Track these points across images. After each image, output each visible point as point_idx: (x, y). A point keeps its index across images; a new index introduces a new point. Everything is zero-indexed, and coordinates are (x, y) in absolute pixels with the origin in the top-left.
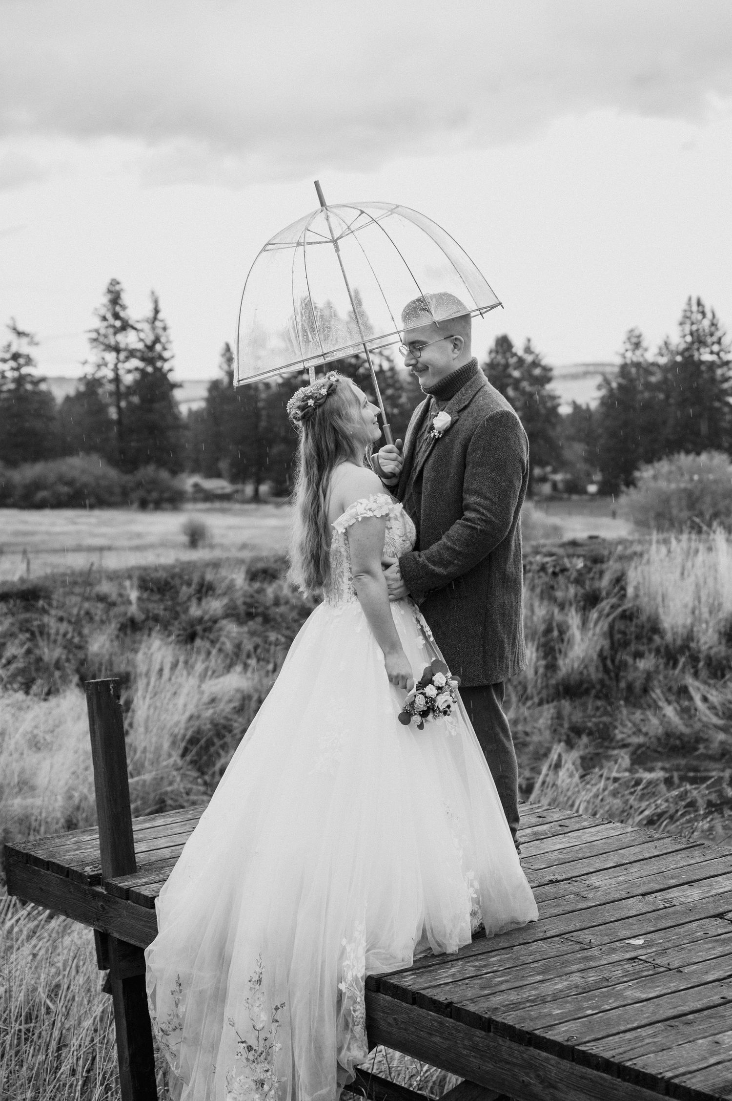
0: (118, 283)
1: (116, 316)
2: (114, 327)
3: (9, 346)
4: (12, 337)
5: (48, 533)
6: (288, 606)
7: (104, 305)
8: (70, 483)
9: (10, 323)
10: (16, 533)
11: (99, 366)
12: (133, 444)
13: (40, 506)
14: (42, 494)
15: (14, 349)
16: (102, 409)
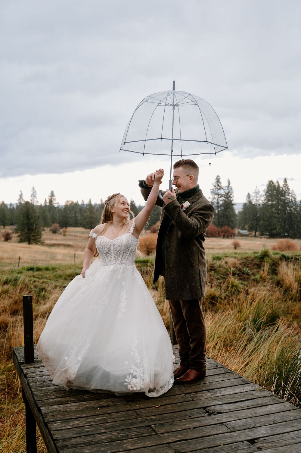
0: (219, 177)
6: (223, 268)
7: (215, 183)
11: (213, 199)
12: (221, 220)
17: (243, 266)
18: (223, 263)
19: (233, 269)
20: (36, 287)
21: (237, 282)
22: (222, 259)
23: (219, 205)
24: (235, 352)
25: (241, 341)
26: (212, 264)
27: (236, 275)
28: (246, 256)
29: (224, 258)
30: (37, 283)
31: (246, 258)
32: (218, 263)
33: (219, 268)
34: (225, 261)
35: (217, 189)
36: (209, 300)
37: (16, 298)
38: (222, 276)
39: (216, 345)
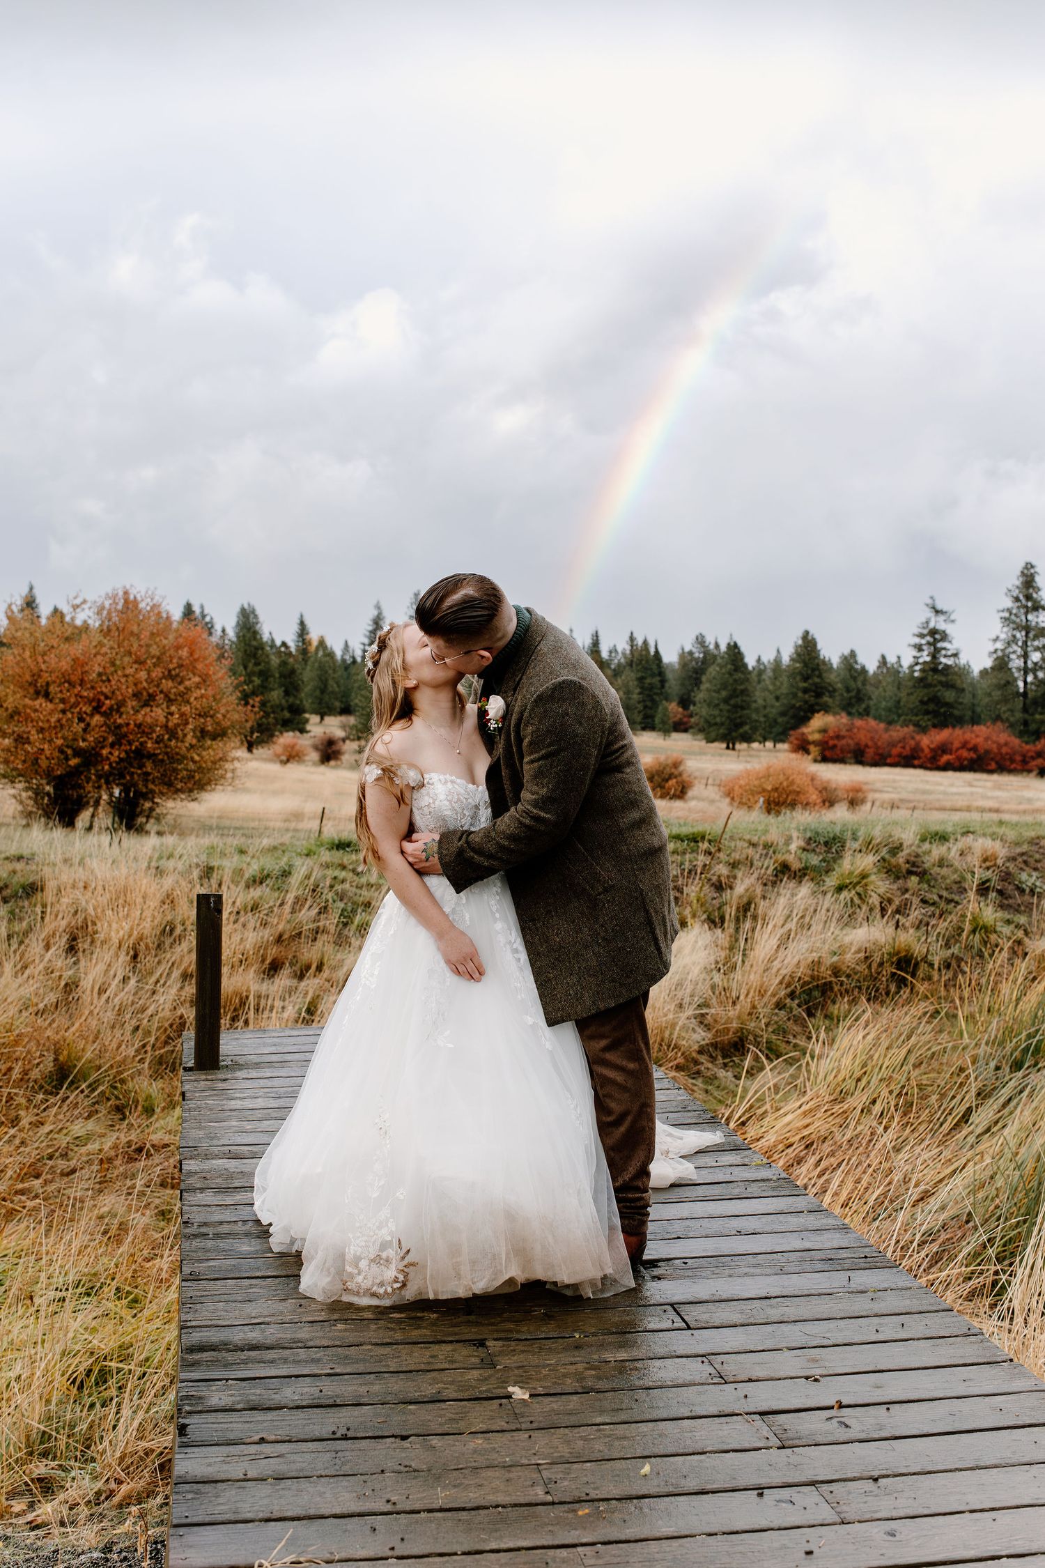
0: (1032, 567)
1: (1028, 597)
2: (1027, 607)
3: (927, 622)
4: (929, 614)
5: (945, 793)
6: (951, 869)
7: (1018, 587)
8: (974, 749)
9: (929, 601)
10: (916, 791)
11: (1009, 644)
12: (1037, 717)
13: (945, 768)
14: (945, 758)
15: (932, 625)
16: (1010, 683)
17: (1023, 866)
18: (954, 854)
19: (980, 874)
20: (341, 896)
21: (990, 914)
22: (951, 841)
23: (1030, 665)
24: (931, 1130)
25: (954, 1097)
26: (917, 856)
27: (993, 895)
28: (1033, 834)
29: (959, 837)
30: (347, 886)
31: (1033, 839)
32: (937, 851)
33: (937, 869)
34: (960, 845)
35: (1022, 611)
36: (889, 969)
37: (281, 927)
38: (945, 894)
39: (874, 1102)
